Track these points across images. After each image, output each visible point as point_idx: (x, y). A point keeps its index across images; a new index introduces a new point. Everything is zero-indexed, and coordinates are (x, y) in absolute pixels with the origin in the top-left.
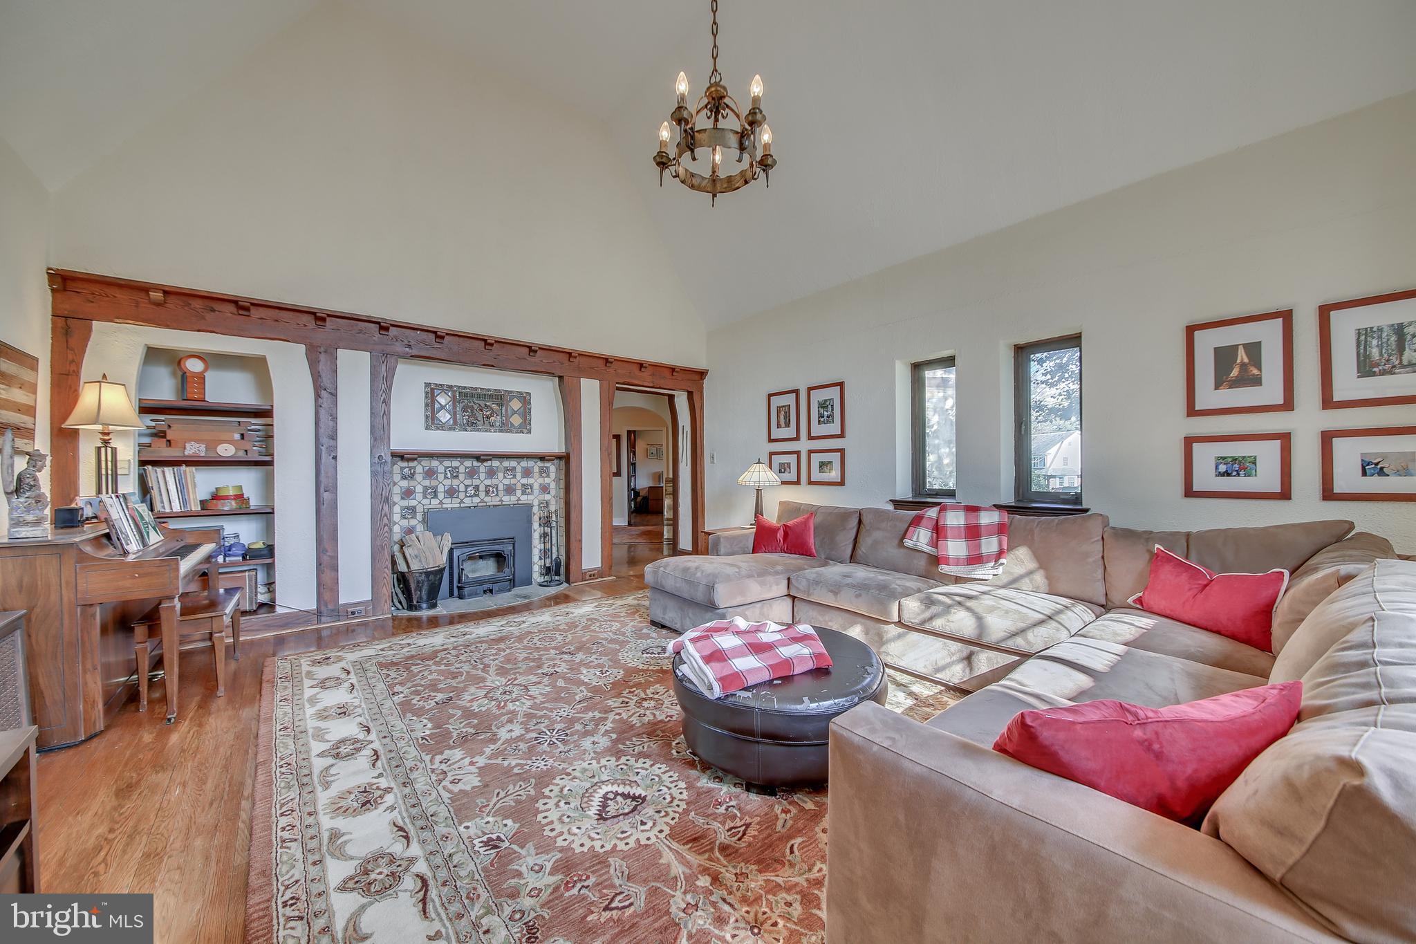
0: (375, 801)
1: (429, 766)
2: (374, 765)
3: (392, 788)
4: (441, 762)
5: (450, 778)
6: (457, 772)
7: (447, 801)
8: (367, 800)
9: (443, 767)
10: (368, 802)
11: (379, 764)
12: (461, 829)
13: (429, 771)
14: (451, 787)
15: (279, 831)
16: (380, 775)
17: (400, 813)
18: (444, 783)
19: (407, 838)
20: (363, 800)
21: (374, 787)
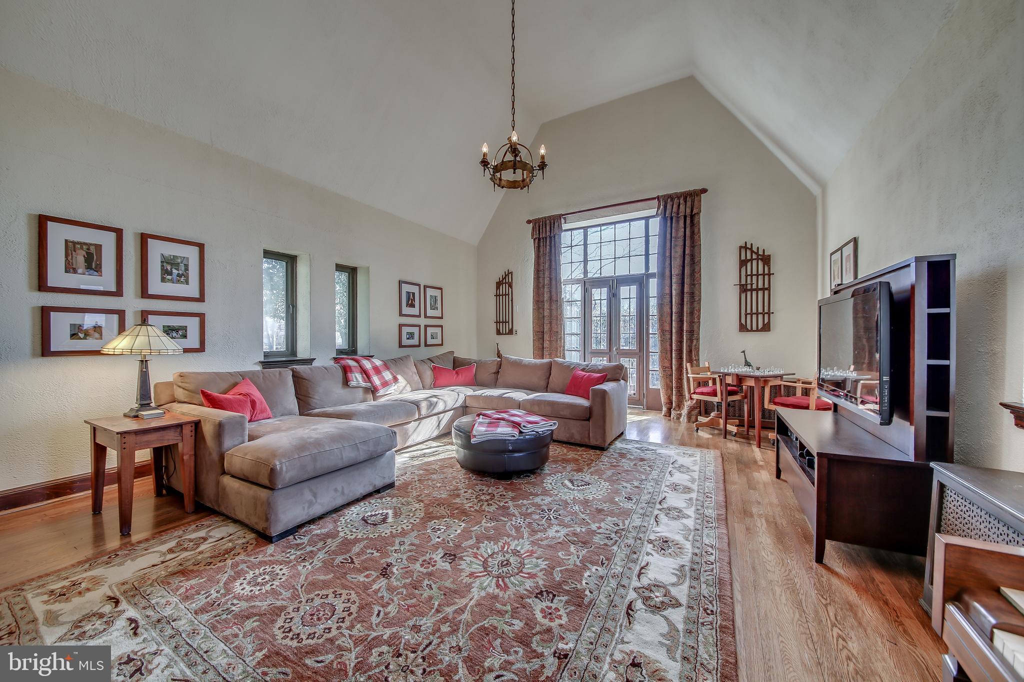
0: (660, 540)
1: (620, 541)
2: (647, 564)
3: (648, 541)
4: (612, 539)
5: (617, 528)
6: (611, 528)
7: (629, 520)
8: (664, 545)
9: (613, 535)
10: (663, 542)
11: (643, 564)
12: (634, 508)
13: (622, 539)
14: (621, 524)
15: (714, 554)
16: (648, 554)
17: (652, 527)
18: (622, 527)
19: (656, 517)
20: (666, 545)
21: (656, 548)
